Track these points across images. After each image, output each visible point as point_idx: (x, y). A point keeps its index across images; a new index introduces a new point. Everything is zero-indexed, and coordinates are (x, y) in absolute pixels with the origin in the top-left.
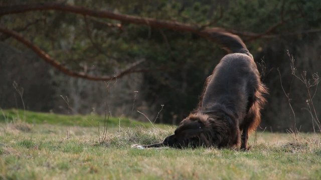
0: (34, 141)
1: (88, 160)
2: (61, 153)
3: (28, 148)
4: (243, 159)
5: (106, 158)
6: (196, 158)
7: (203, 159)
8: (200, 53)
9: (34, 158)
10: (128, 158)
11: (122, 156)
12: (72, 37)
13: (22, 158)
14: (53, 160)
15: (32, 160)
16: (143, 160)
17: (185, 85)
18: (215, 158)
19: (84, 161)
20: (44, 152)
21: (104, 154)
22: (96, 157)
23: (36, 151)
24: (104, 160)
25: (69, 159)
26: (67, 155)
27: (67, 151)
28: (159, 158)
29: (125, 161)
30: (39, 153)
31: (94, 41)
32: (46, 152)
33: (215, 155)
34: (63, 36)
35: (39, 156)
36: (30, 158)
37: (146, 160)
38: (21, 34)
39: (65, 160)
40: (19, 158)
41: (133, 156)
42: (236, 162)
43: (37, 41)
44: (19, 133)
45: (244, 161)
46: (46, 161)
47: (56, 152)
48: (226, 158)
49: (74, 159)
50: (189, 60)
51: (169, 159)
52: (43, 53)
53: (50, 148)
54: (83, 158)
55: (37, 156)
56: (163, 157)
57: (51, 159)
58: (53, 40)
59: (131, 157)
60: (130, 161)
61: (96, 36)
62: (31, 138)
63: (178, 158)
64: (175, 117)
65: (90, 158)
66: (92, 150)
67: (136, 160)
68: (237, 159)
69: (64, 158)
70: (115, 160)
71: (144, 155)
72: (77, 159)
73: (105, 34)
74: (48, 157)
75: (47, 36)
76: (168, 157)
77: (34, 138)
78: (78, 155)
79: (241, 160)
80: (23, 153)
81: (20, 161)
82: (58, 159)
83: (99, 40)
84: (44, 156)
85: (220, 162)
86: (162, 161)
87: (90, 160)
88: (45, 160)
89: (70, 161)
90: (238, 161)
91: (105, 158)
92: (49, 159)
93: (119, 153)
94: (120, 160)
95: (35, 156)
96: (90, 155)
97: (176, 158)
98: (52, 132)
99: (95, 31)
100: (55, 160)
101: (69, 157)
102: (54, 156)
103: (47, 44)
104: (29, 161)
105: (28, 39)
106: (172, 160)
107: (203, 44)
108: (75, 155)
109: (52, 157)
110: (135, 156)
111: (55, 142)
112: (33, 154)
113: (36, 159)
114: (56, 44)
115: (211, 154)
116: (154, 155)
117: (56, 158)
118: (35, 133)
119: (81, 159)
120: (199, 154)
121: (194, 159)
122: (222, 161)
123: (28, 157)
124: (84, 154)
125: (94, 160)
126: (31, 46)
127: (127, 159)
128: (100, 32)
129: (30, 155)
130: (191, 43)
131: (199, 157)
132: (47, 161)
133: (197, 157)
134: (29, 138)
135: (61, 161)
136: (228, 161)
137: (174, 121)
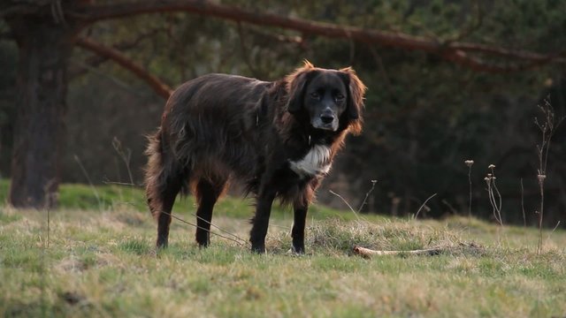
0: (150, 243)
1: (243, 277)
2: (196, 263)
3: (139, 254)
4: (517, 278)
5: (275, 273)
6: (434, 276)
7: (446, 277)
8: (442, 88)
9: (149, 273)
10: (313, 275)
11: (301, 270)
12: (216, 60)
13: (128, 273)
14: (182, 276)
15: (146, 275)
16: (339, 278)
17: (414, 145)
18: (468, 275)
19: (236, 279)
20: (167, 262)
21: (270, 267)
22: (256, 271)
23: (152, 260)
24: (271, 278)
25: (210, 275)
26: (206, 267)
27: (206, 261)
28: (367, 275)
29: (308, 279)
30: (158, 264)
31: (254, 67)
32: (171, 261)
33: (467, 270)
34: (200, 58)
35: (158, 270)
36: (143, 272)
37: (345, 278)
38: (127, 55)
39: (203, 277)
40: (123, 272)
41: (322, 271)
42: (505, 282)
43: (155, 68)
44: (123, 228)
45: (520, 281)
46: (169, 278)
47: (187, 262)
48: (488, 275)
49: (218, 275)
50: (421, 102)
51: (386, 275)
52: (165, 87)
53: (178, 255)
54: (234, 273)
55: (155, 268)
56: (375, 273)
57: (178, 274)
58: (183, 65)
59: (319, 271)
60: (317, 279)
61: (258, 58)
62: (144, 236)
63: (401, 275)
64: (396, 201)
65: (246, 274)
66: (250, 259)
67: (327, 278)
68: (507, 277)
69: (201, 273)
70: (290, 277)
71: (341, 269)
72: (224, 275)
73: (274, 55)
74: (173, 271)
75: (172, 57)
76: (383, 273)
77: (150, 237)
78: (225, 268)
79: (514, 280)
80: (129, 263)
81: (124, 278)
82: (191, 274)
83: (263, 66)
84: (167, 268)
85: (476, 281)
86: (373, 280)
87: (247, 277)
88: (168, 275)
89: (212, 279)
90: (509, 281)
91: (272, 274)
92: (175, 274)
93: (297, 265)
94: (299, 277)
95: (151, 269)
96: (246, 268)
97: (398, 275)
98: (181, 226)
99: (256, 50)
100: (186, 275)
101: (210, 272)
102: (184, 270)
103: (173, 72)
104: (140, 277)
105: (139, 64)
106: (392, 279)
107: (447, 72)
108: (221, 267)
109: (180, 271)
110: (325, 270)
111: (184, 244)
112: (147, 266)
113: (152, 274)
114: (188, 73)
115: (460, 269)
116: (359, 269)
117: (188, 272)
118: (150, 228)
119: (231, 274)
120: (439, 268)
121: (430, 277)
122: (481, 280)
123: (139, 270)
124: (236, 266)
125: (253, 277)
126: (143, 75)
127: (311, 276)
128: (266, 51)
129: (142, 267)
130: (425, 71)
131: (438, 274)
132: (172, 277)
133: (435, 273)
134: (141, 238)
135: (195, 278)
136: (491, 281)
137: (394, 210)
